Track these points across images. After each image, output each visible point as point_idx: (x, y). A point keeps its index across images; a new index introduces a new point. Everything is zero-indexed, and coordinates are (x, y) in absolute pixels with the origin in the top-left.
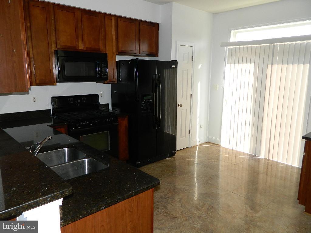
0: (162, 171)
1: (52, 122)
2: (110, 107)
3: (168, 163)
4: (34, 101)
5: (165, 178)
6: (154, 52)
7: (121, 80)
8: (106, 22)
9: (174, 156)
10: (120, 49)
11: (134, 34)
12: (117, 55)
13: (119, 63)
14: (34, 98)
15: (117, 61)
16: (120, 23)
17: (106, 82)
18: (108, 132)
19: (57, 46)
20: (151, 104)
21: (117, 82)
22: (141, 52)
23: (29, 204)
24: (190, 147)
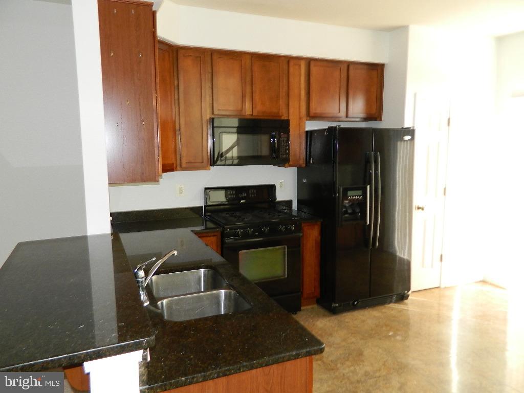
0: (377, 327)
1: (203, 225)
2: (295, 206)
3: (392, 312)
4: (181, 193)
5: (380, 339)
6: (374, 114)
7: (311, 161)
8: (291, 70)
9: (406, 301)
10: (313, 111)
11: (338, 85)
12: (307, 120)
13: (310, 134)
14: (181, 189)
15: (307, 132)
16: (314, 69)
17: (287, 165)
18: (284, 248)
19: (213, 112)
20: (362, 204)
21: (306, 165)
22: (350, 114)
23: (87, 353)
24: (442, 286)
